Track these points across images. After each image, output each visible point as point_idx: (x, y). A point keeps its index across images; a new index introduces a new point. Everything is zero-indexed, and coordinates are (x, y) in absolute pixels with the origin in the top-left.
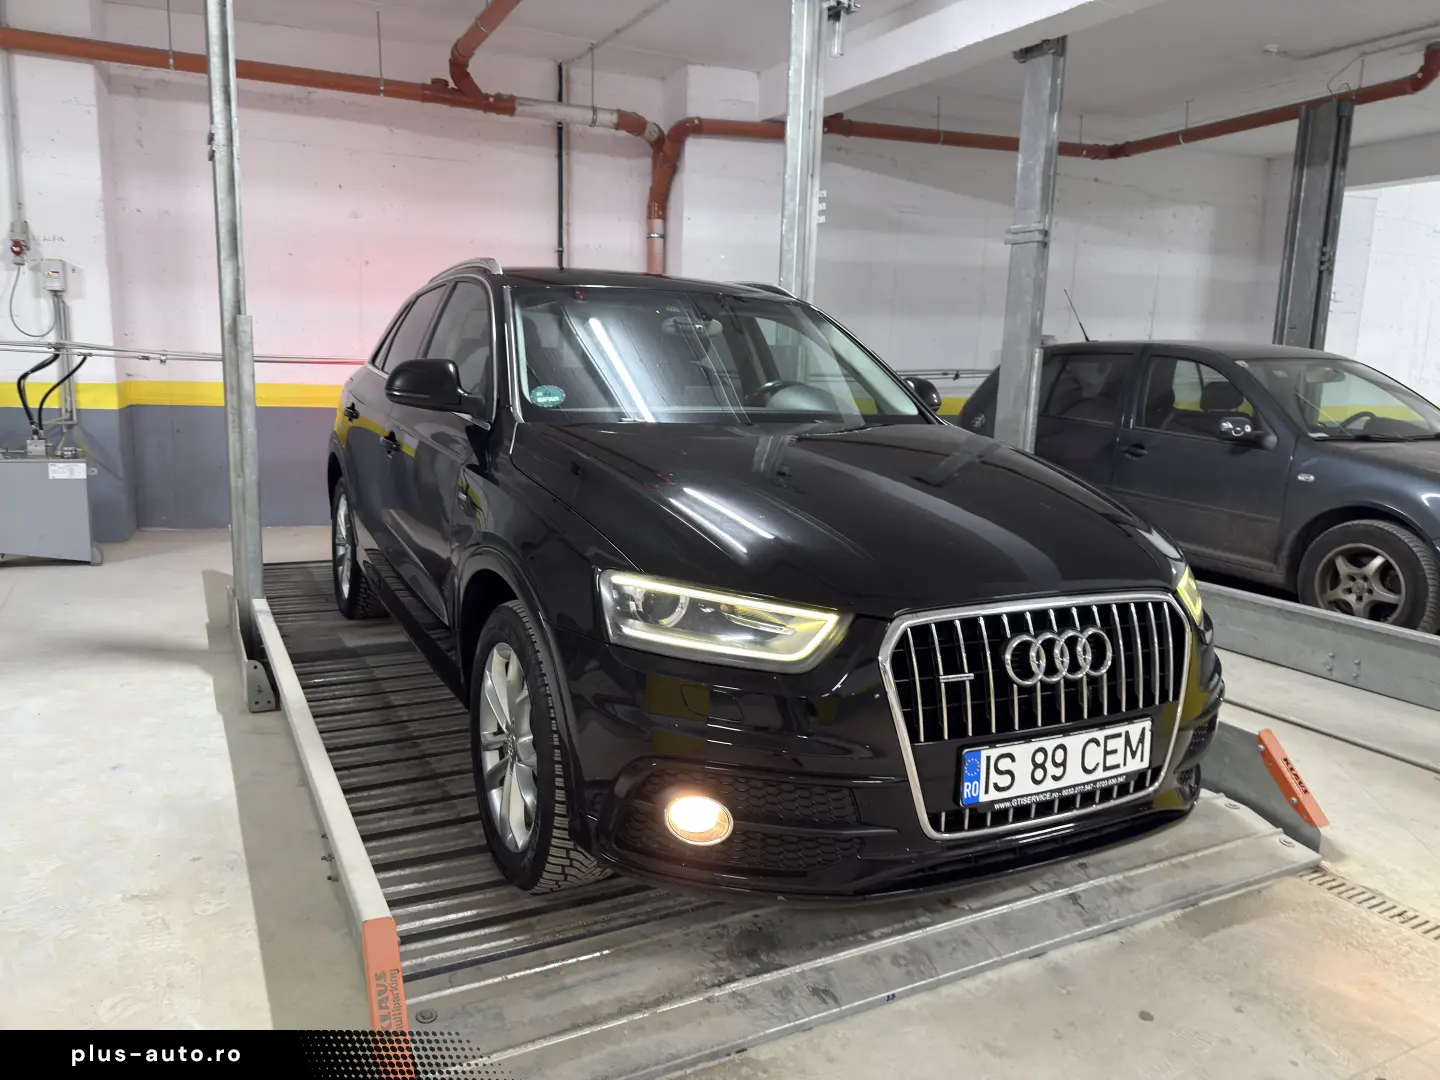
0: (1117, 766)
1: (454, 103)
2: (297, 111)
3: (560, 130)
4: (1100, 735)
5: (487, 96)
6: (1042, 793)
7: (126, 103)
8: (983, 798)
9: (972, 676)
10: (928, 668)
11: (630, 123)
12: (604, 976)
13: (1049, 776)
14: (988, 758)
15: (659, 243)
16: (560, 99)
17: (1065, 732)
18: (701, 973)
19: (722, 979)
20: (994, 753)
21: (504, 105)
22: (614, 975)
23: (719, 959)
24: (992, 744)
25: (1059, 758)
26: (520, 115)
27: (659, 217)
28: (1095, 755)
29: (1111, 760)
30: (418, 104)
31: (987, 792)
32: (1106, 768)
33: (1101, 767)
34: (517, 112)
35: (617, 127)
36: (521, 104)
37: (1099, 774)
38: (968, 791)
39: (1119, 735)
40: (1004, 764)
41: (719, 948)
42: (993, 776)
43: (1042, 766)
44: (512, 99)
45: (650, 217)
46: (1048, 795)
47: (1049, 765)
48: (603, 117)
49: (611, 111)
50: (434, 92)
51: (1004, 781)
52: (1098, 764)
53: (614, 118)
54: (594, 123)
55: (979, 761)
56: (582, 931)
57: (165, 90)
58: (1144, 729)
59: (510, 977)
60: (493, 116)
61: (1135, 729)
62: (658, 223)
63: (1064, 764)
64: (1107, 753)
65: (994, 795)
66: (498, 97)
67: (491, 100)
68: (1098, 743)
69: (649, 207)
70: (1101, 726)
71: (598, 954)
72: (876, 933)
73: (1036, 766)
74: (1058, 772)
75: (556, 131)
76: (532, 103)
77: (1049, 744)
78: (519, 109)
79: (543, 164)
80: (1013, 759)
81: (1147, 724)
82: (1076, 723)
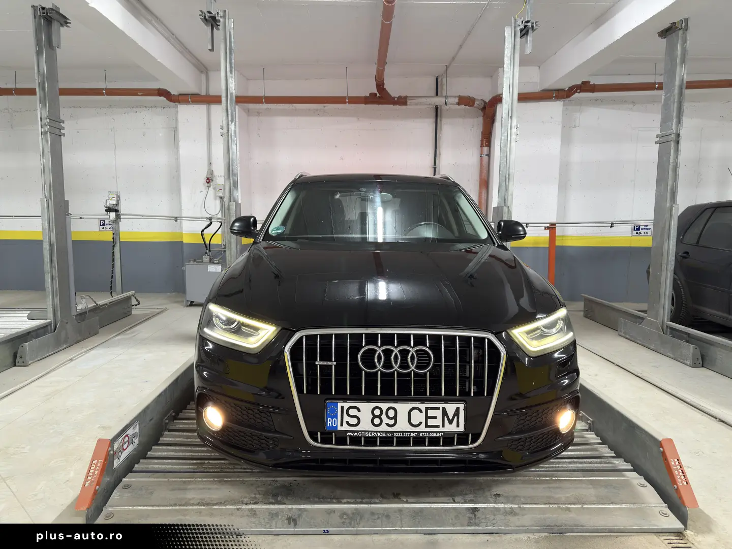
0: (438, 426)
1: (379, 103)
2: (319, 115)
3: (437, 109)
4: (423, 406)
5: (394, 98)
6: (379, 432)
7: (254, 119)
8: (340, 428)
9: (335, 363)
10: (311, 357)
11: (466, 101)
12: (204, 489)
13: (384, 424)
14: (342, 407)
15: (485, 159)
16: (437, 94)
17: (396, 401)
18: (245, 497)
19: (252, 502)
20: (346, 405)
21: (402, 101)
22: (209, 489)
23: (259, 494)
24: (345, 400)
25: (391, 413)
26: (409, 105)
27: (486, 146)
28: (418, 417)
29: (431, 422)
30: (363, 106)
31: (342, 425)
32: (427, 426)
33: (424, 424)
34: (408, 103)
35: (459, 104)
36: (409, 100)
37: (422, 428)
38: (330, 423)
39: (438, 409)
40: (353, 412)
41: (263, 489)
42: (346, 418)
43: (379, 417)
44: (406, 97)
45: (482, 146)
46: (383, 434)
47: (384, 417)
48: (450, 100)
49: (455, 97)
50: (371, 100)
51: (354, 421)
52: (421, 423)
53: (456, 100)
54: (446, 103)
55: (337, 408)
56: (219, 470)
57: (269, 113)
58: (458, 409)
59: (171, 480)
60: (397, 107)
61: (451, 408)
62: (486, 149)
63: (395, 418)
64: (427, 417)
65: (346, 427)
66: (400, 97)
67: (396, 99)
68: (421, 411)
69: (482, 141)
70: (423, 401)
71: (212, 479)
72: (345, 501)
73: (374, 416)
74: (392, 422)
75: (435, 109)
76: (415, 98)
77: (384, 406)
78: (409, 102)
79: (425, 127)
80: (359, 410)
81: (461, 406)
82: (404, 396)
